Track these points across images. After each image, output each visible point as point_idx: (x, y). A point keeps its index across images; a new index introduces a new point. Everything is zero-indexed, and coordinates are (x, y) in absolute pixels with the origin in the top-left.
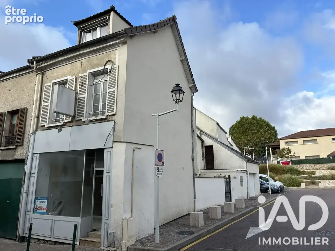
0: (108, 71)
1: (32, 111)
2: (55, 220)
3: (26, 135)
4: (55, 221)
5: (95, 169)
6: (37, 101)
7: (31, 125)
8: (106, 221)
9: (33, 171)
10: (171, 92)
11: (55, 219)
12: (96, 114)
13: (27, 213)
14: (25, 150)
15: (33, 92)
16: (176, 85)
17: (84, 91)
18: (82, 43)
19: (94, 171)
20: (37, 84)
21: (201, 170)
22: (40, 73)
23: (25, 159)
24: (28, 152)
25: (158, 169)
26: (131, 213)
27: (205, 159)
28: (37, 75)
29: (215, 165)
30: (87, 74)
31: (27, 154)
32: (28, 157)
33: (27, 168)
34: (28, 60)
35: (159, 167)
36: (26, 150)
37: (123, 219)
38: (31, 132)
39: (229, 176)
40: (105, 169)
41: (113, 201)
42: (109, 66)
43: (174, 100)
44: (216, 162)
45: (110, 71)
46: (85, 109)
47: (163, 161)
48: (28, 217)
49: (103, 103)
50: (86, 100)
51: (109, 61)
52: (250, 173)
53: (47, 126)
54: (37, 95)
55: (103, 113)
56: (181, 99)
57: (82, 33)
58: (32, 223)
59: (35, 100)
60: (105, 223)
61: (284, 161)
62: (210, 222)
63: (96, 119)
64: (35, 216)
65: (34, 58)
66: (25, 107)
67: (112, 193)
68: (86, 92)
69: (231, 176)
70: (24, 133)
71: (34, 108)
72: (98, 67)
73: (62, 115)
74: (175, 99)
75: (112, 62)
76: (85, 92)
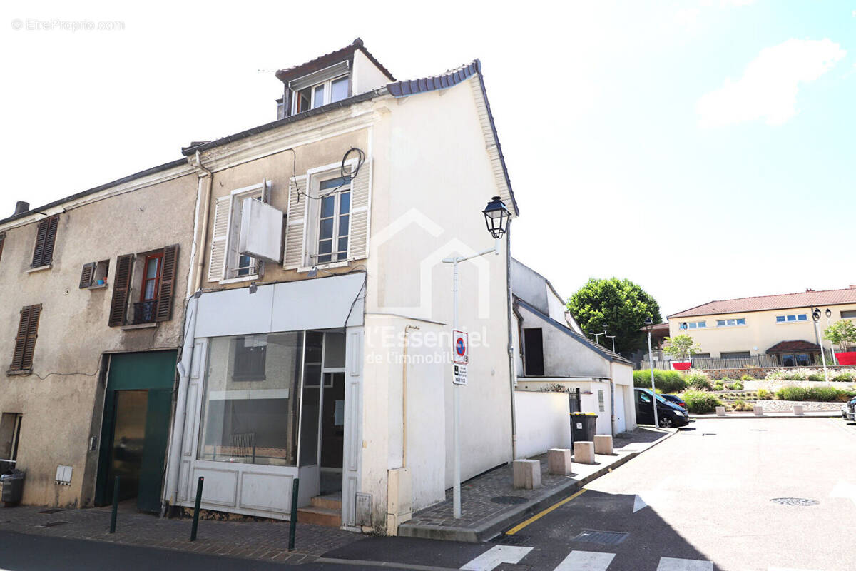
0: (353, 171)
1: (190, 251)
2: (243, 473)
3: (178, 302)
4: (244, 475)
5: (324, 370)
6: (200, 232)
7: (187, 280)
8: (353, 474)
9: (194, 374)
10: (483, 214)
11: (245, 470)
12: (325, 259)
13: (184, 458)
14: (177, 332)
15: (192, 214)
16: (493, 198)
17: (302, 212)
18: (292, 115)
19: (322, 374)
20: (199, 198)
21: (518, 377)
22: (207, 175)
23: (177, 350)
24: (183, 335)
25: (457, 371)
26: (402, 458)
27: (524, 356)
28: (201, 180)
29: (545, 367)
30: (307, 177)
31: (181, 339)
32: (183, 345)
33: (183, 366)
34: (183, 149)
35: (459, 366)
36: (178, 330)
37: (388, 471)
38: (188, 295)
39: (578, 389)
40: (348, 370)
41: (366, 434)
42: (352, 161)
43: (490, 230)
44: (549, 361)
45: (356, 171)
46: (303, 249)
47: (465, 354)
48: (186, 465)
49: (340, 235)
50: (305, 229)
51: (353, 150)
52: (616, 385)
53: (222, 282)
54: (201, 218)
55: (342, 256)
56: (504, 227)
57: (294, 92)
58: (203, 478)
59: (196, 229)
60: (350, 478)
61: (678, 362)
62: (552, 481)
63: (327, 267)
64: (199, 463)
65: (194, 144)
66: (175, 243)
67: (364, 417)
68: (306, 214)
69: (581, 391)
70: (173, 298)
71: (194, 245)
72: (328, 162)
73: (254, 259)
74: (491, 227)
75: (360, 152)
76: (303, 215)
